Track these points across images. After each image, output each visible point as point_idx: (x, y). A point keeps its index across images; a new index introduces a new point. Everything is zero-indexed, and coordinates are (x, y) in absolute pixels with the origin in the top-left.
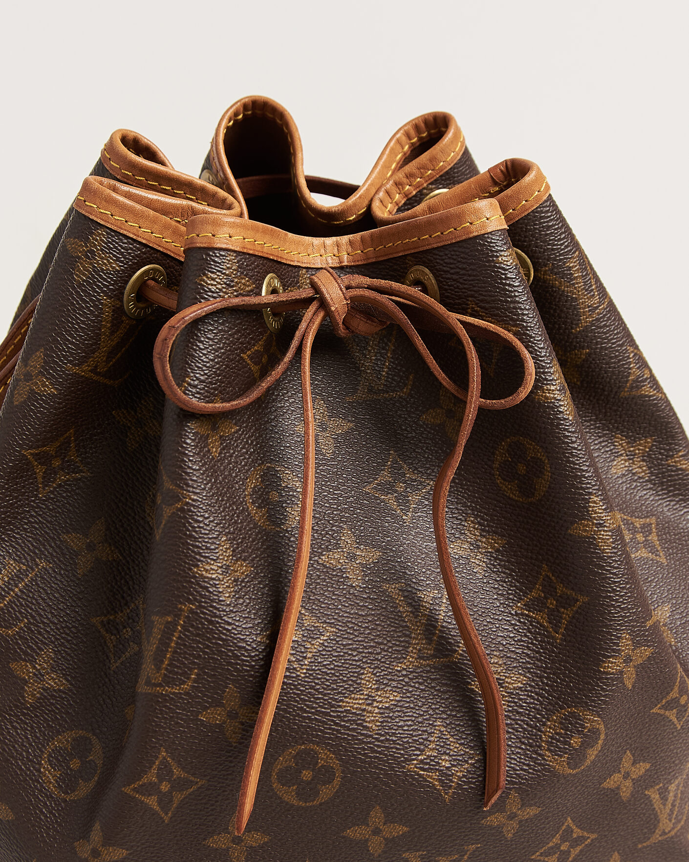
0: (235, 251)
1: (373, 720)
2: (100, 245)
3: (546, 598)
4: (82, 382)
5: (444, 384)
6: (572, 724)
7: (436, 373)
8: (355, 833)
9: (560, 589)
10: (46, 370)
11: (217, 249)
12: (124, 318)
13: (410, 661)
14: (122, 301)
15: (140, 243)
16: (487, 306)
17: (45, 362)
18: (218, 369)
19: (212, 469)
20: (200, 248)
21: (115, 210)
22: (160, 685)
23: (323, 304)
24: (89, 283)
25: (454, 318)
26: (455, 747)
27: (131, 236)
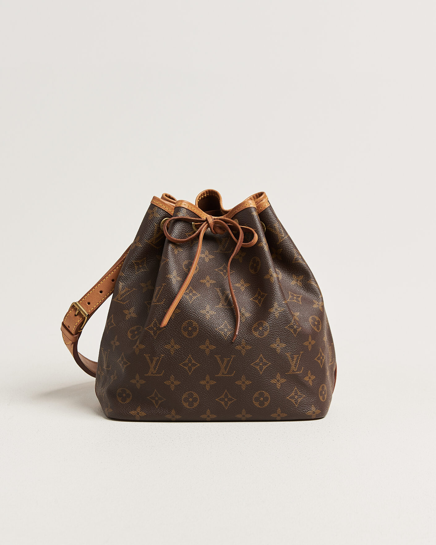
0: (186, 208)
1: (208, 317)
2: (155, 211)
3: (258, 297)
4: (149, 245)
5: (235, 240)
6: (261, 325)
7: (233, 238)
8: (202, 347)
9: (262, 293)
10: (140, 241)
11: (181, 207)
12: (160, 231)
13: (220, 305)
14: (160, 226)
15: (165, 211)
16: (249, 225)
17: (140, 239)
18: (178, 234)
19: (175, 256)
20: (177, 207)
21: (160, 202)
22: (156, 302)
23: (208, 222)
24: (152, 220)
25: (239, 227)
26: (229, 327)
27: (163, 209)
